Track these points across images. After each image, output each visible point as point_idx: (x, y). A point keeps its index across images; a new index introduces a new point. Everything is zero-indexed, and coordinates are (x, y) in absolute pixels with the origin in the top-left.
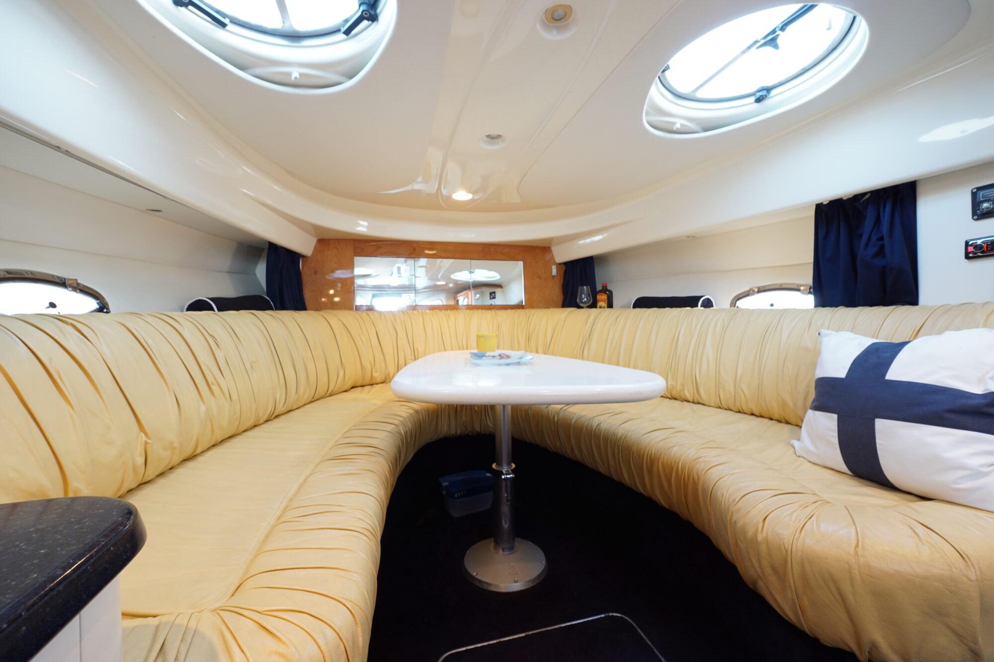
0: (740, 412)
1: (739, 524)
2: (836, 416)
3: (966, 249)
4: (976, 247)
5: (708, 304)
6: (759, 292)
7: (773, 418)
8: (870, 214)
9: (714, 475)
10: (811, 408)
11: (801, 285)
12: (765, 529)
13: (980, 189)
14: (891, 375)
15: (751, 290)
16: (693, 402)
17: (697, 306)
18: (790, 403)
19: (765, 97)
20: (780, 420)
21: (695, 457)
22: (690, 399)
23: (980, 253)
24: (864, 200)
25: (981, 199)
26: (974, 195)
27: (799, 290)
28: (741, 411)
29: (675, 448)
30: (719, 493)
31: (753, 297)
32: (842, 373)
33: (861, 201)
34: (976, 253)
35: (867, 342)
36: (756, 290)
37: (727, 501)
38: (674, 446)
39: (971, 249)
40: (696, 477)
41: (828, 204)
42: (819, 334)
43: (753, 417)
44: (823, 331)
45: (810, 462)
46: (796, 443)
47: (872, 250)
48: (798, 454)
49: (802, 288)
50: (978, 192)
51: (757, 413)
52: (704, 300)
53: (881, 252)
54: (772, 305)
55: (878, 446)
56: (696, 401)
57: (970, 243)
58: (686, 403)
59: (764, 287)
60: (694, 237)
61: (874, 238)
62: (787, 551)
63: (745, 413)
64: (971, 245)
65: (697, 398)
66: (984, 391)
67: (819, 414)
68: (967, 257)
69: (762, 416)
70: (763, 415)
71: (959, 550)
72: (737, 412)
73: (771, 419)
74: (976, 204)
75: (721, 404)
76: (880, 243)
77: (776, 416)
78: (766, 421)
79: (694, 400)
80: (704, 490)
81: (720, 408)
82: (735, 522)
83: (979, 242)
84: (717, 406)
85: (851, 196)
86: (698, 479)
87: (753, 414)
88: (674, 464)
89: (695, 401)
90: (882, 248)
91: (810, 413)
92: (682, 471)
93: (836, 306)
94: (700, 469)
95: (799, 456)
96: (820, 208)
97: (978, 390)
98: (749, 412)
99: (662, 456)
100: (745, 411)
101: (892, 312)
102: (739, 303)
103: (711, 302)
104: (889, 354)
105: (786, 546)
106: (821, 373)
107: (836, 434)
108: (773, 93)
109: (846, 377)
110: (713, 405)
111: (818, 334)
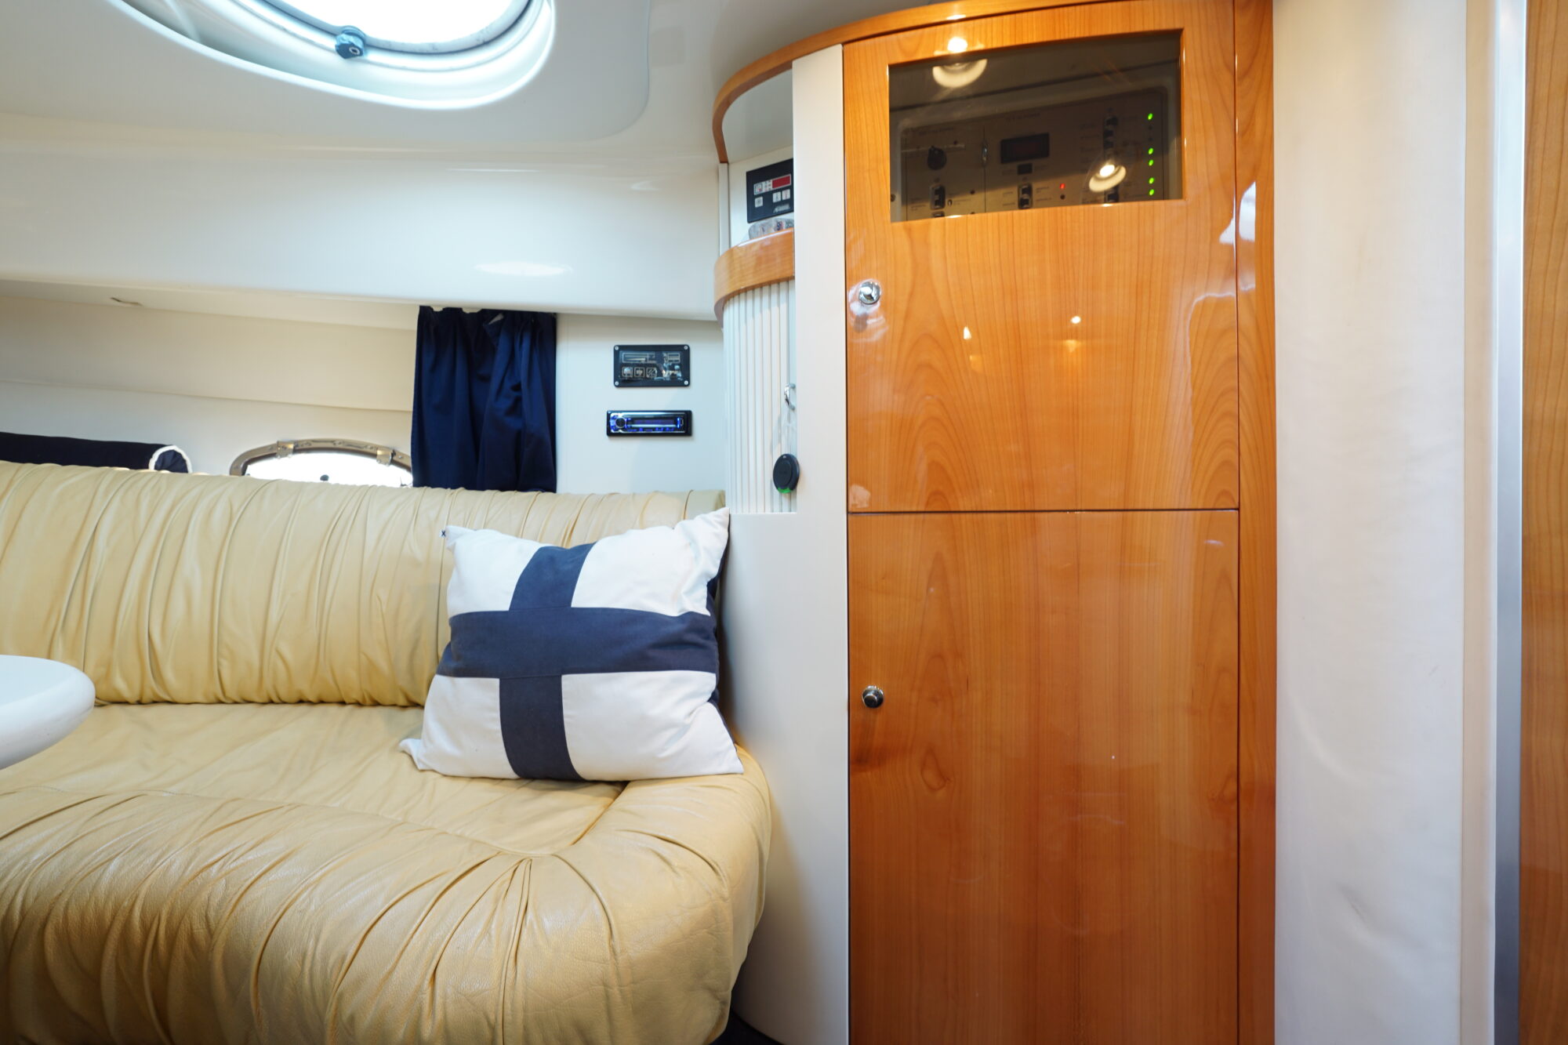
0: (271, 702)
1: (365, 1022)
2: (496, 682)
3: (608, 423)
4: (620, 422)
5: (175, 463)
6: (296, 451)
7: (347, 701)
8: (503, 344)
9: (263, 901)
10: (442, 672)
11: (377, 448)
12: (439, 1000)
13: (623, 348)
14: (582, 598)
15: (278, 444)
16: (139, 703)
17: (147, 467)
18: (383, 664)
19: (359, 52)
20: (361, 701)
21: (189, 873)
22: (127, 694)
23: (622, 429)
24: (494, 323)
25: (623, 362)
26: (616, 354)
27: (374, 456)
28: (275, 699)
29: (113, 866)
30: (291, 956)
31: (284, 460)
32: (501, 602)
33: (492, 322)
34: (617, 430)
35: (531, 548)
36: (291, 446)
37: (318, 967)
38: (111, 860)
39: (613, 423)
40: (200, 931)
41: (441, 312)
42: (444, 533)
43: (303, 708)
44: (453, 529)
45: (445, 776)
46: (413, 745)
47: (505, 404)
48: (420, 767)
49: (379, 453)
50: (621, 352)
51: (312, 698)
52: (163, 455)
53: (516, 408)
54: (325, 478)
55: (566, 720)
56: (148, 696)
57: (612, 415)
58: (116, 709)
59: (308, 442)
60: (136, 304)
61: (508, 385)
62: (493, 1029)
63: (284, 703)
64: (614, 418)
65: (152, 688)
66: (680, 612)
67: (464, 682)
68: (609, 434)
69: (322, 702)
70: (325, 698)
71: (709, 860)
72: (264, 704)
73: (343, 703)
74: (618, 366)
75: (224, 693)
76: (515, 394)
77: (355, 696)
78: (334, 709)
79: (141, 698)
80: (236, 963)
81: (220, 702)
82: (352, 1019)
83: (620, 416)
84: (212, 698)
85: (476, 311)
86: (211, 933)
87: (301, 702)
88: (114, 917)
89: (145, 700)
90: (518, 400)
91: (441, 682)
92: (146, 932)
93: (454, 487)
94: (215, 902)
95: (423, 771)
96: (426, 315)
97: (673, 611)
98: (295, 698)
99: (60, 909)
100: (284, 697)
101: (535, 500)
102: (252, 469)
103: (184, 461)
104: (570, 567)
105: (492, 1017)
106: (459, 605)
107: (497, 715)
108: (372, 56)
109: (510, 609)
110: (200, 699)
111: (441, 533)
